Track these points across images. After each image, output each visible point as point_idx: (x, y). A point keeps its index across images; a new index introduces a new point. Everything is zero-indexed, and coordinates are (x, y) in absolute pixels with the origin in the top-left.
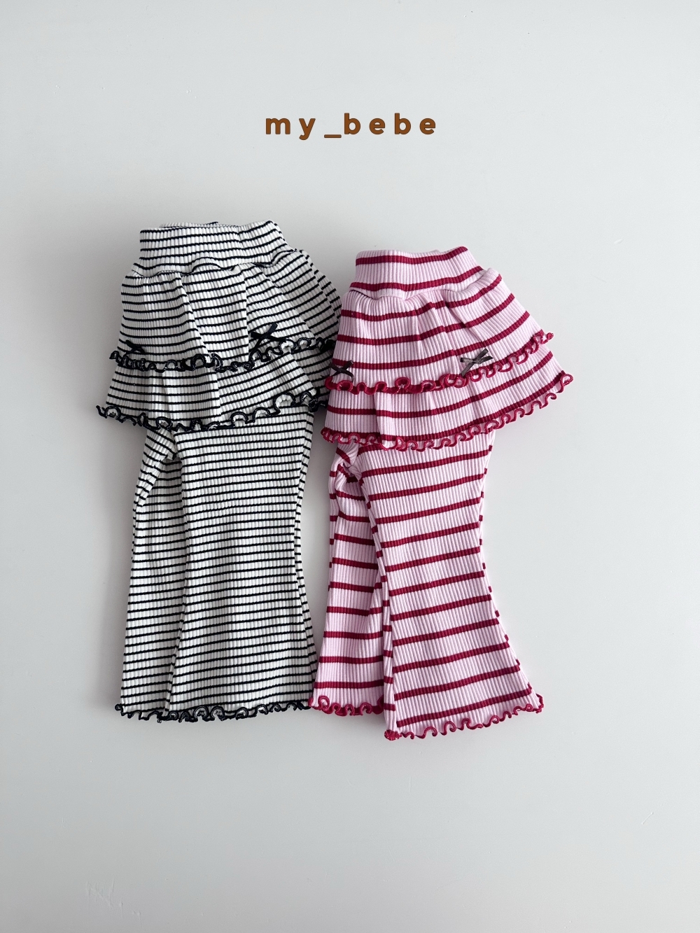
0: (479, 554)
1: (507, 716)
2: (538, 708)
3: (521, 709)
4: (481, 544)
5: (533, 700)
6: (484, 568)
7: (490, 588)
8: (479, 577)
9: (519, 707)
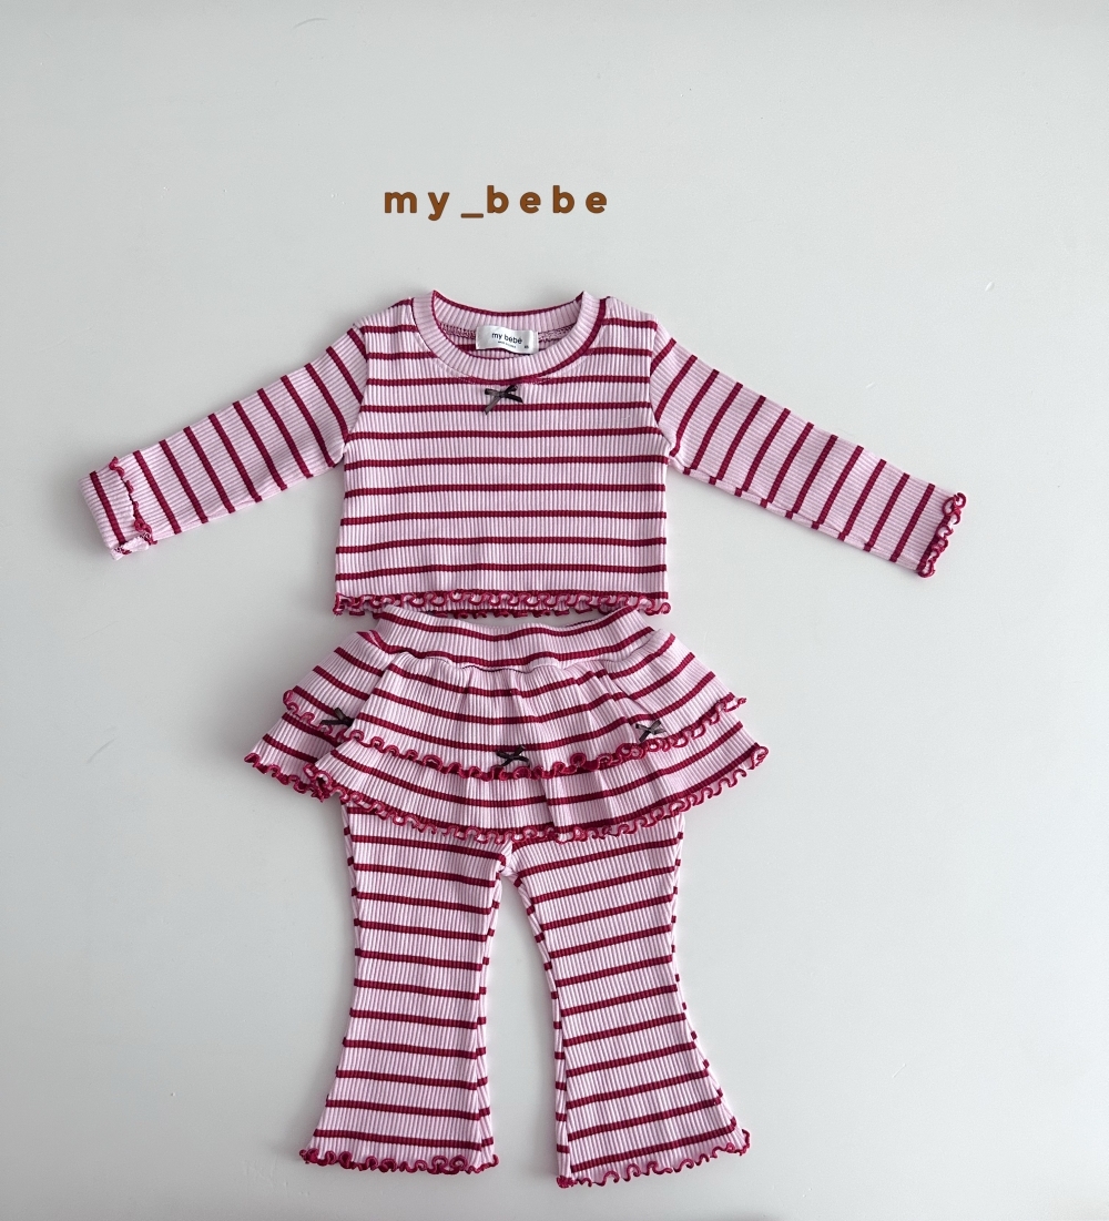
0: (670, 964)
1: (704, 1159)
2: (741, 1148)
3: (722, 1149)
4: (673, 951)
5: (736, 1138)
6: (678, 980)
7: (684, 1005)
8: (671, 991)
9: (719, 1148)
